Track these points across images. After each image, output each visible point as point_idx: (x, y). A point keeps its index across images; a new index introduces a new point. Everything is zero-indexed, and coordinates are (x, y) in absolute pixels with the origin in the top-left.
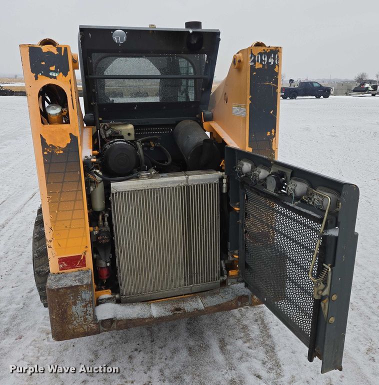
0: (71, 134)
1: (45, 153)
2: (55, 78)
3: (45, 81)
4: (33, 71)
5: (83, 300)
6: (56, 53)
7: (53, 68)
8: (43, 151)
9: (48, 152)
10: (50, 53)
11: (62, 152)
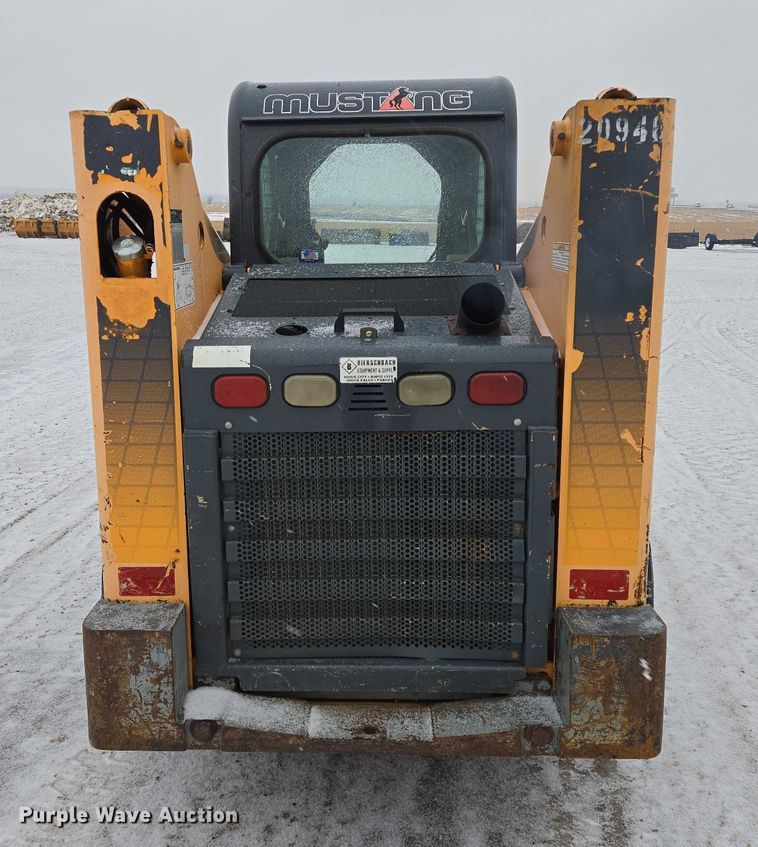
0: (157, 300)
1: (105, 337)
2: (131, 179)
3: (111, 186)
4: (89, 167)
5: (154, 666)
6: (136, 126)
7: (127, 159)
8: (102, 333)
9: (110, 336)
10: (124, 127)
11: (137, 337)
